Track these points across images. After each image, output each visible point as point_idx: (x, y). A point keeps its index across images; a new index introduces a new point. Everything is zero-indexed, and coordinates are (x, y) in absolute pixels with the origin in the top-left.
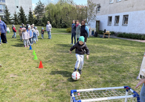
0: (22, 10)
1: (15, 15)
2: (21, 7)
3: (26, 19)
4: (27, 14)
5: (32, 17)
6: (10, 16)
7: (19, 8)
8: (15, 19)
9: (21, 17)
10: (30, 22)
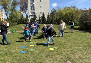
0: (43, 15)
1: (40, 18)
2: (43, 13)
3: (46, 20)
4: (46, 16)
5: (49, 19)
6: (37, 19)
7: (42, 13)
8: (39, 20)
9: (43, 19)
10: (48, 21)
